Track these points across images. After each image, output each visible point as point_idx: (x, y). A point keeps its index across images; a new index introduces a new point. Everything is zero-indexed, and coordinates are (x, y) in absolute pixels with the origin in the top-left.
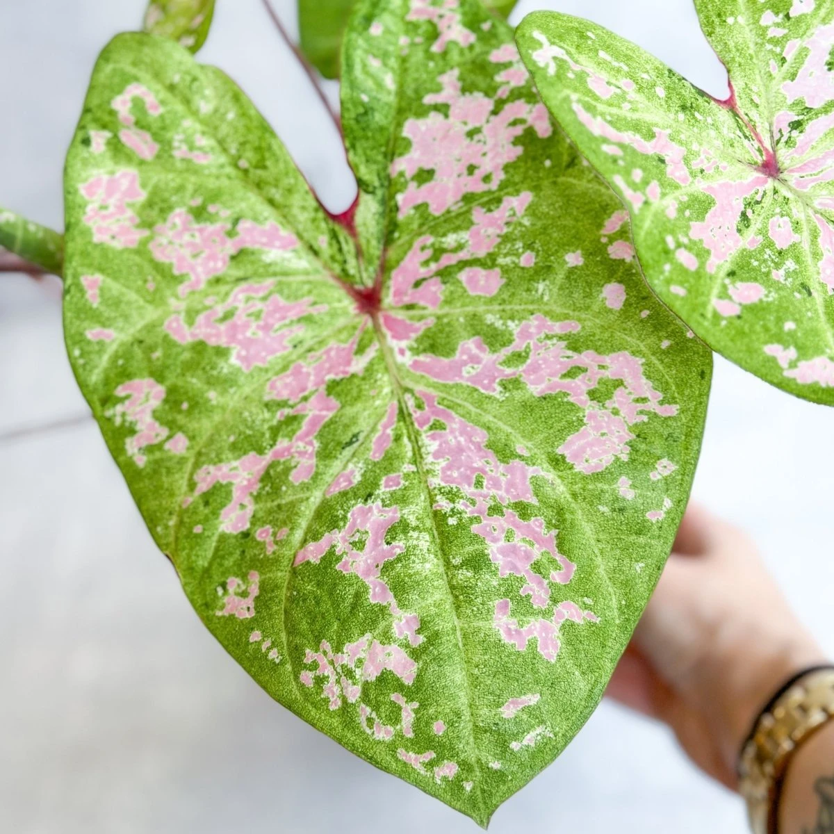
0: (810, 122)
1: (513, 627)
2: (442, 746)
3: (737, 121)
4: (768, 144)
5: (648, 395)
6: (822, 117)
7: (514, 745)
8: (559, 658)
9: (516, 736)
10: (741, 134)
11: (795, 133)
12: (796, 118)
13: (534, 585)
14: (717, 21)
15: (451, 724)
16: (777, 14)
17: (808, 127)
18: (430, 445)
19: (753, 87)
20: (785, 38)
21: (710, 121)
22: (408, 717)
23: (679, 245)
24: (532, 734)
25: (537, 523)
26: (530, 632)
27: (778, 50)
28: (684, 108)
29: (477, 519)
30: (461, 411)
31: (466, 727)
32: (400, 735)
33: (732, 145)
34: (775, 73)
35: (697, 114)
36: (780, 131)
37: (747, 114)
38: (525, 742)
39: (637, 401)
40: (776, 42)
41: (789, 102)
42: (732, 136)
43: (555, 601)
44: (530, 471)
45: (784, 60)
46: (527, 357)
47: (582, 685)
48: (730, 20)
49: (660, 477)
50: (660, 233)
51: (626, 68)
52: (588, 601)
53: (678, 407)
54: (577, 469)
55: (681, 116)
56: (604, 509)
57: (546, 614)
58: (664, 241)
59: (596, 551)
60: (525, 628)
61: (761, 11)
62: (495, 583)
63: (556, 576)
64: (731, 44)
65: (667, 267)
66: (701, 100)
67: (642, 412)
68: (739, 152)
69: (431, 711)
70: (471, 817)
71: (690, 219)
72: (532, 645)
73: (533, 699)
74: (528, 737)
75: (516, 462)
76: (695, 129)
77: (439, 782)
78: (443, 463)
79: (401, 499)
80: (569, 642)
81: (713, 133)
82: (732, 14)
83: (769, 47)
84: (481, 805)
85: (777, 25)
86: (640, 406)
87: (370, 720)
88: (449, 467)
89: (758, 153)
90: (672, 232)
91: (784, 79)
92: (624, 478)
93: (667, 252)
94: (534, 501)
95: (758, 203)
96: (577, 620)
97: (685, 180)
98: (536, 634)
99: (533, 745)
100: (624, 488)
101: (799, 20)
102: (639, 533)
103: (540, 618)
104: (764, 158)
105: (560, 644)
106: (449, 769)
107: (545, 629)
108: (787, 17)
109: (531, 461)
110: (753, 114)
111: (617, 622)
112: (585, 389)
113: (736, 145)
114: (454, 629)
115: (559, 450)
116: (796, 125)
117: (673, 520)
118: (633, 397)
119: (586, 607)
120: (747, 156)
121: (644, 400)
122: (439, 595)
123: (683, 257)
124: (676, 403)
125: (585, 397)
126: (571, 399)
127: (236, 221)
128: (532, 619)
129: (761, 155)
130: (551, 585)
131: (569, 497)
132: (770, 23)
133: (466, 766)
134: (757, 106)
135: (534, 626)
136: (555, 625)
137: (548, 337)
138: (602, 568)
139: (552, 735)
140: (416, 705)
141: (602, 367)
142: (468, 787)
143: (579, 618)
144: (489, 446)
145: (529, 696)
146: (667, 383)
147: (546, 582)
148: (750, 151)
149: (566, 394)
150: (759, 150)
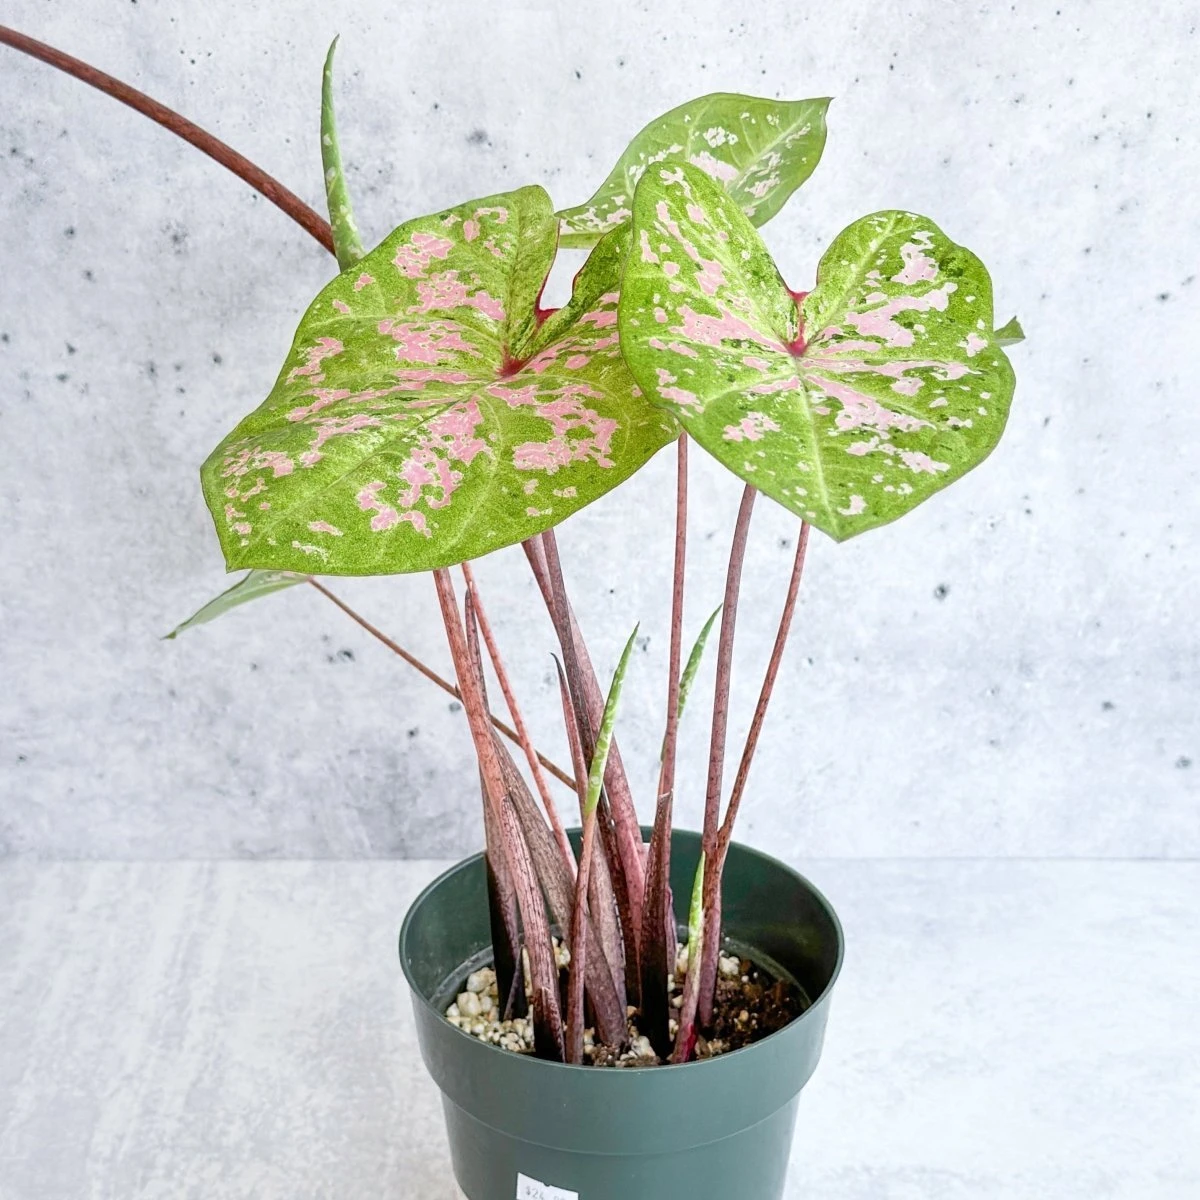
0: (849, 341)
1: (371, 497)
2: (254, 514)
3: (793, 309)
4: (807, 336)
5: (603, 449)
6: (861, 341)
7: (296, 544)
8: (380, 533)
9: (302, 540)
10: (789, 317)
11: (834, 341)
12: (842, 334)
13: (412, 494)
14: (835, 258)
15: (274, 509)
16: (881, 274)
17: (844, 342)
18: (446, 414)
19: (826, 303)
20: (876, 289)
21: (770, 293)
22: (254, 491)
23: (661, 305)
24: (314, 548)
25: (457, 476)
26: (379, 507)
27: (864, 293)
28: (755, 273)
29: (421, 448)
30: (484, 408)
31: (279, 516)
32: (239, 498)
33: (775, 317)
34: (851, 305)
35: (762, 283)
36: (823, 336)
37: (805, 311)
38: (304, 548)
39: (592, 448)
40: (868, 289)
41: (845, 323)
42: (781, 313)
43: (414, 508)
44: (486, 448)
45: (864, 301)
46: (554, 400)
47: (377, 557)
48: (844, 263)
49: (560, 495)
50: (653, 287)
51: (731, 227)
52: (436, 525)
53: (615, 465)
54: (514, 463)
55: (749, 276)
56: (505, 490)
57: (401, 509)
58: (652, 294)
59: (474, 511)
60: (378, 503)
61: (873, 269)
62: (389, 473)
63: (431, 501)
64: (832, 273)
65: (641, 310)
66: (774, 279)
67: (588, 455)
68: (778, 323)
69: (270, 495)
70: (227, 560)
71: (687, 303)
72: (371, 513)
73: (336, 532)
74: (310, 547)
75: (482, 440)
76: (753, 290)
77: (231, 530)
78: (440, 422)
79: (392, 422)
80: (397, 533)
81: (765, 300)
82: (850, 261)
83: (860, 289)
84: (240, 558)
85: (876, 280)
86: (591, 452)
87: (233, 485)
88: (440, 425)
89: (792, 335)
90: (663, 295)
91: (854, 311)
92: (536, 480)
93: (648, 301)
94: (468, 464)
95: (760, 348)
96: (416, 526)
97: (709, 291)
98: (381, 511)
99: (307, 553)
100: (530, 486)
101: (895, 284)
102: (511, 515)
103: (394, 509)
104: (795, 340)
105: (389, 527)
106: (245, 528)
107: (391, 515)
108: (888, 279)
109: (490, 444)
110: (811, 315)
111: (442, 552)
112: (569, 427)
113: (779, 318)
114: (335, 478)
115: (514, 448)
116: (838, 338)
117: (542, 523)
118: (593, 445)
119: (432, 528)
120: (782, 331)
121: (598, 451)
122: (349, 462)
123: (659, 313)
124: (615, 461)
125: (564, 432)
126: (553, 426)
127: (480, 289)
128: (388, 504)
129: (794, 337)
130: (423, 498)
131: (492, 475)
132: (872, 277)
133: (255, 532)
134: (818, 313)
135: (385, 509)
136: (398, 519)
137: (579, 395)
138: (467, 520)
139: (325, 560)
140: (266, 488)
141: (592, 422)
142: (244, 543)
143: (419, 527)
144: (475, 427)
145: (336, 529)
146: (621, 448)
147: (421, 495)
148: (789, 331)
149: (552, 423)
150: (796, 334)
